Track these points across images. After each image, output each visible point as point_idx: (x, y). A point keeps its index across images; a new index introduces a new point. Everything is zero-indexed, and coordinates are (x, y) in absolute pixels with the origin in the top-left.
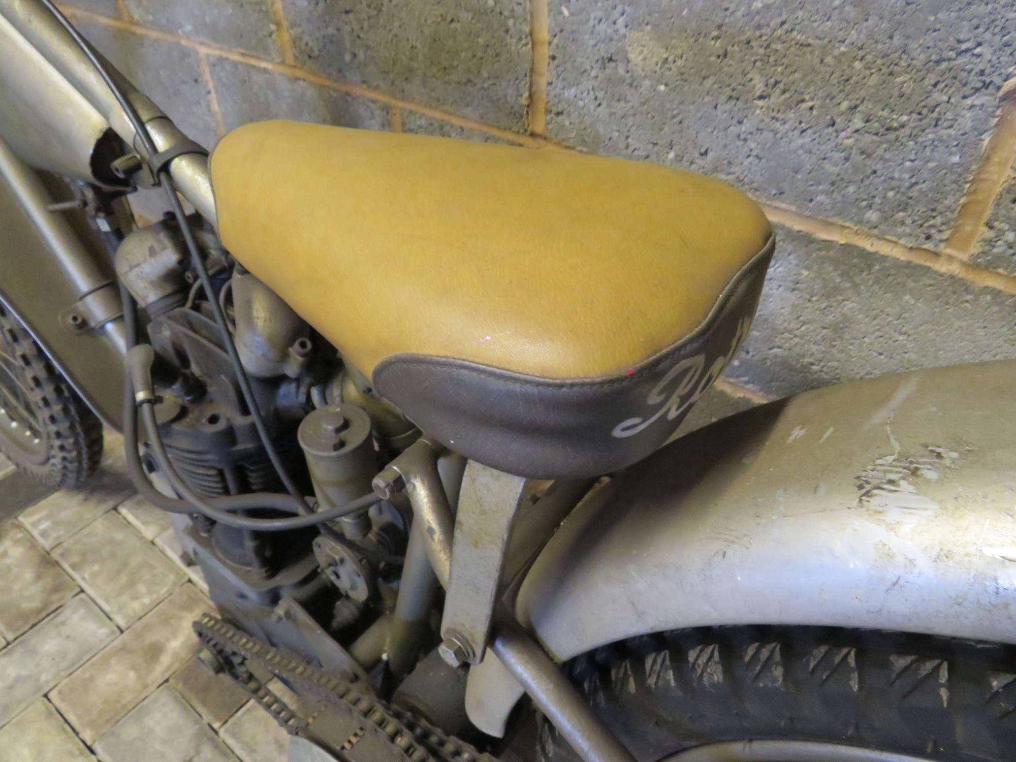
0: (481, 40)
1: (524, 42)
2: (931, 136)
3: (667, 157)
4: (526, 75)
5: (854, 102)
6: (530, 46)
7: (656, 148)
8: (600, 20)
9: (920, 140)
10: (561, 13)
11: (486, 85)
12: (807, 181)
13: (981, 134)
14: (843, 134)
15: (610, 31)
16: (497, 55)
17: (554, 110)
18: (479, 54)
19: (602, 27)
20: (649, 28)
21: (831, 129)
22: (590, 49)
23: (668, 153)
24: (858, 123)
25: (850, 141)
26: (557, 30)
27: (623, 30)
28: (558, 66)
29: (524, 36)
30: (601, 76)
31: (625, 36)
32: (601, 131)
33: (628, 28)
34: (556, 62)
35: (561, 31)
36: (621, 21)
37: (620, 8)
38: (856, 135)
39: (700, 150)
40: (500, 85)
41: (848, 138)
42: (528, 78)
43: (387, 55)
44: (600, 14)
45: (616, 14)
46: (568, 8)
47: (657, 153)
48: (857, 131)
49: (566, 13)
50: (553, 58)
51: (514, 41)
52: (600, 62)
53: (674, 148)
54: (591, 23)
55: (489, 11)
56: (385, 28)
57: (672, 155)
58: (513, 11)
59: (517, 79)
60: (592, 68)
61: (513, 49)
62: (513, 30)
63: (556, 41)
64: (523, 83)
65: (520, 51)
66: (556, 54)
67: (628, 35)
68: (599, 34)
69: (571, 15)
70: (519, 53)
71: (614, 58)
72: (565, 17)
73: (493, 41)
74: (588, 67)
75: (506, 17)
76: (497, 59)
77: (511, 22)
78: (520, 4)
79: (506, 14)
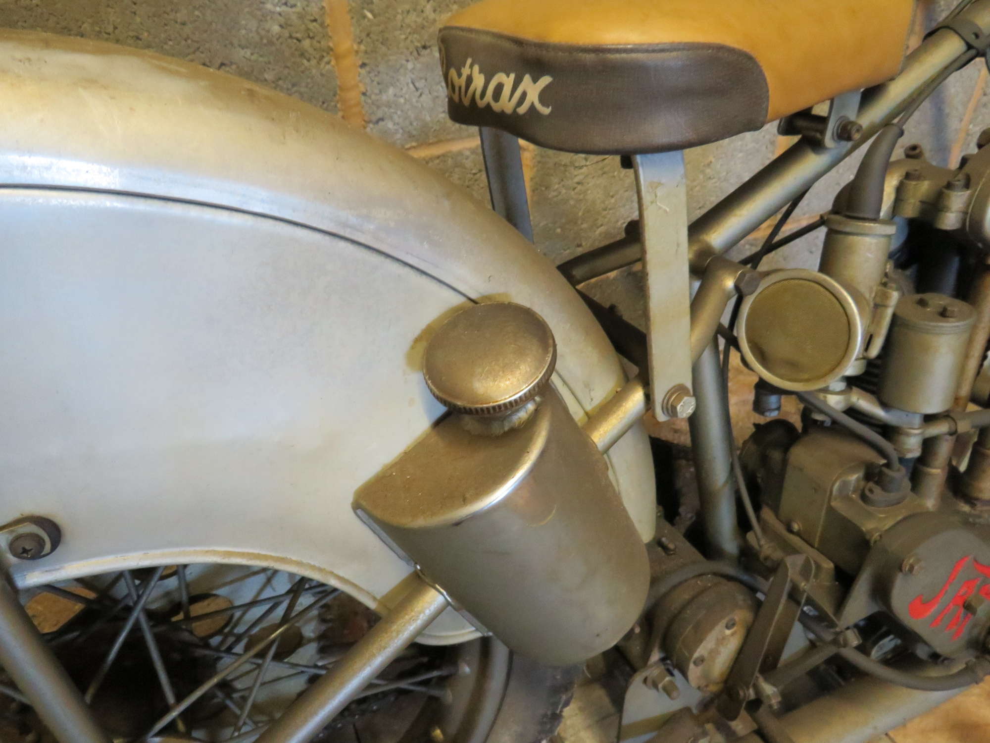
1: (326, 59)
6: (333, 61)
8: (408, 12)
10: (365, 17)
15: (419, 20)
17: (374, 118)
19: (412, 17)
22: (402, 45)
26: (364, 35)
27: (432, 16)
28: (369, 72)
29: (325, 54)
30: (418, 66)
31: (435, 20)
32: (428, 118)
33: (437, 12)
34: (367, 69)
35: (368, 35)
36: (428, 8)
44: (407, 7)
46: (371, 11)
49: (370, 16)
50: (363, 65)
51: (314, 62)
52: (415, 53)
54: (399, 17)
55: (274, 40)
58: (307, 30)
60: (408, 61)
61: (314, 71)
62: (311, 50)
63: (362, 47)
64: (333, 104)
65: (324, 72)
66: (366, 61)
67: (437, 19)
68: (409, 26)
69: (375, 16)
70: (322, 75)
71: (428, 44)
72: (369, 20)
73: (286, 71)
74: (404, 62)
75: (299, 40)
76: (295, 89)
77: (306, 43)
78: (315, 20)
79: (298, 35)
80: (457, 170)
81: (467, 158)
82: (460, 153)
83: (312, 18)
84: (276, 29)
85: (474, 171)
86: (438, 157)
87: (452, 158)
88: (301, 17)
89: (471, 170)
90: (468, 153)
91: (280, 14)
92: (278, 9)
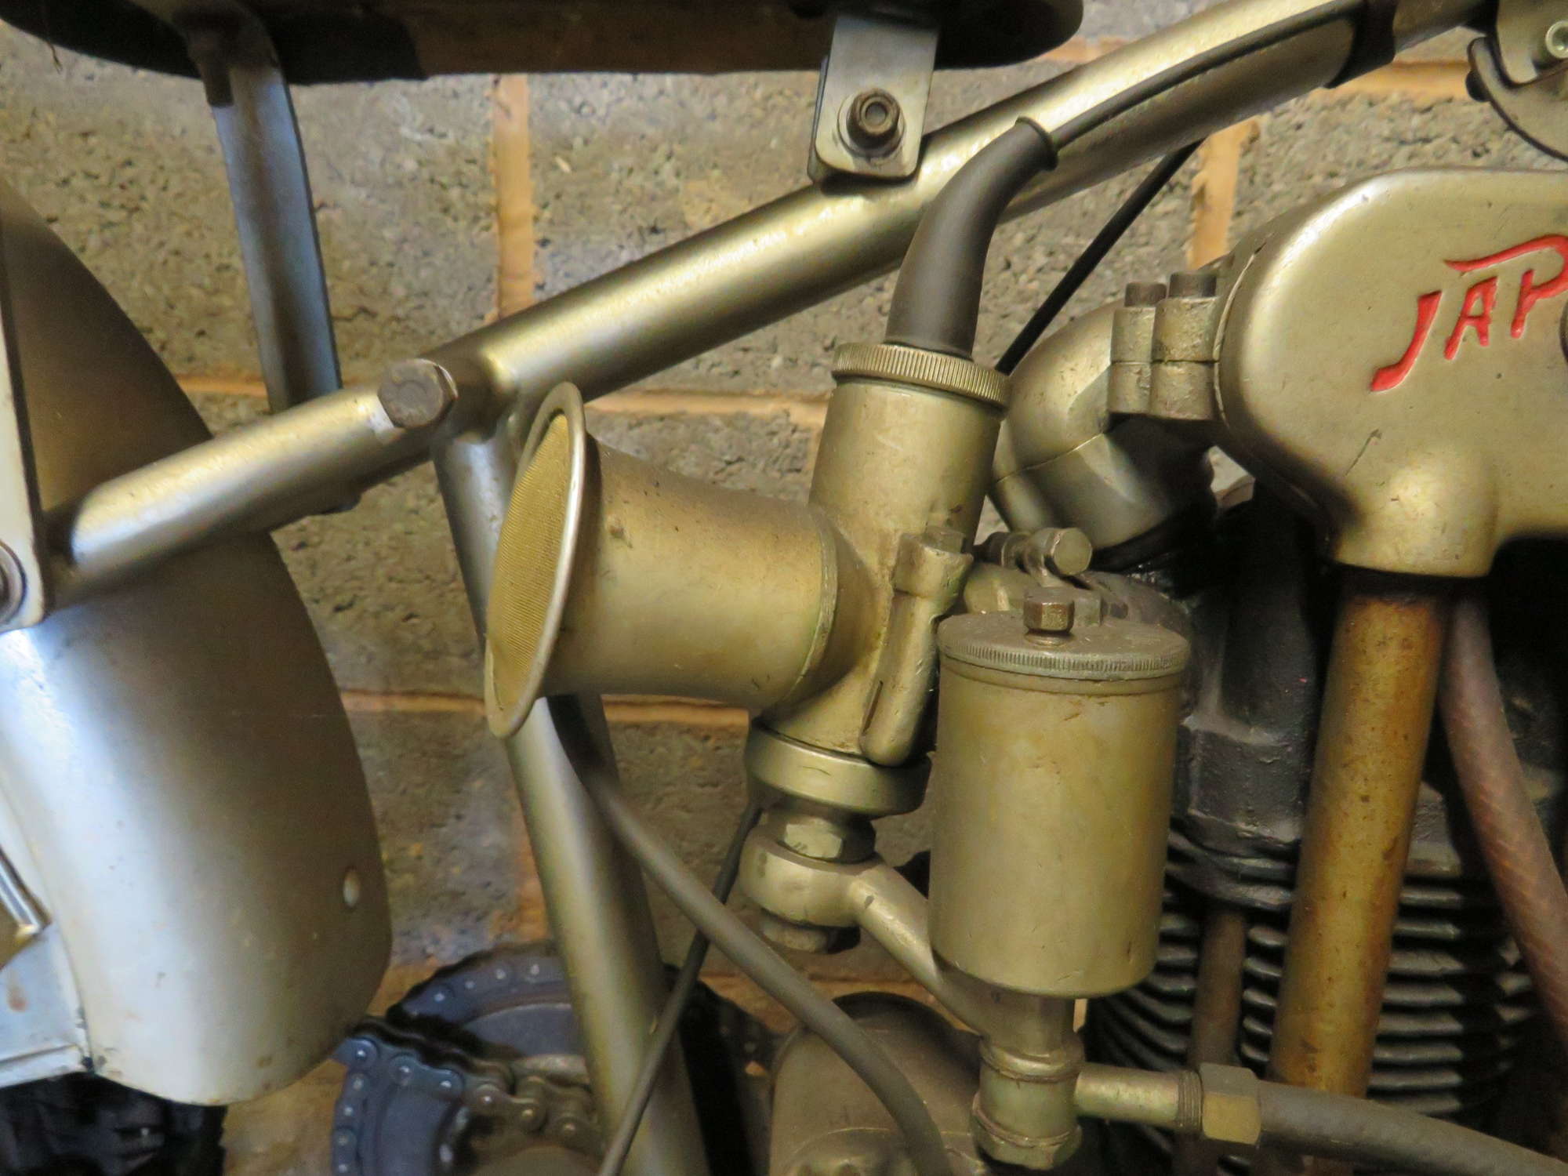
0: (389, 234)
1: (483, 223)
2: (1129, 259)
3: (769, 367)
4: (489, 280)
5: (1030, 232)
6: (495, 228)
7: (750, 356)
8: (631, 171)
9: (1117, 265)
10: (555, 167)
11: (400, 312)
12: (989, 352)
13: (1182, 244)
14: (1023, 278)
15: (649, 186)
16: (426, 254)
18: (387, 257)
19: (637, 180)
20: (716, 173)
21: (1007, 275)
22: (614, 220)
23: (769, 359)
24: (1040, 259)
25: (1035, 285)
26: (551, 195)
27: (672, 182)
28: (553, 255)
29: (482, 214)
31: (677, 190)
33: (682, 177)
34: (550, 248)
35: (558, 196)
36: (668, 168)
37: (664, 148)
38: (1040, 276)
39: (823, 342)
40: (434, 306)
41: (1031, 281)
42: (493, 286)
43: (149, 290)
44: (629, 161)
45: (658, 157)
46: (568, 160)
47: (752, 363)
48: (1040, 270)
49: (565, 167)
50: (544, 243)
51: (462, 224)
52: (636, 236)
53: (780, 349)
54: (615, 176)
55: (406, 180)
56: (148, 240)
57: (777, 361)
58: (459, 173)
59: (470, 289)
60: (621, 247)
61: (461, 238)
62: (459, 206)
63: (547, 214)
64: (484, 293)
65: (476, 241)
66: (549, 236)
67: (681, 188)
68: (629, 192)
69: (574, 169)
70: (472, 245)
71: (660, 226)
72: (562, 173)
73: (416, 231)
74: (614, 248)
75: (443, 187)
76: (426, 260)
77: (454, 193)
78: (473, 162)
79: (445, 180)
80: (693, 447)
81: (717, 430)
82: (703, 420)
83: (470, 158)
84: (410, 165)
85: (727, 458)
86: (662, 418)
87: (688, 426)
88: (453, 153)
89: (723, 454)
90: (718, 422)
91: (420, 144)
92: (418, 137)
